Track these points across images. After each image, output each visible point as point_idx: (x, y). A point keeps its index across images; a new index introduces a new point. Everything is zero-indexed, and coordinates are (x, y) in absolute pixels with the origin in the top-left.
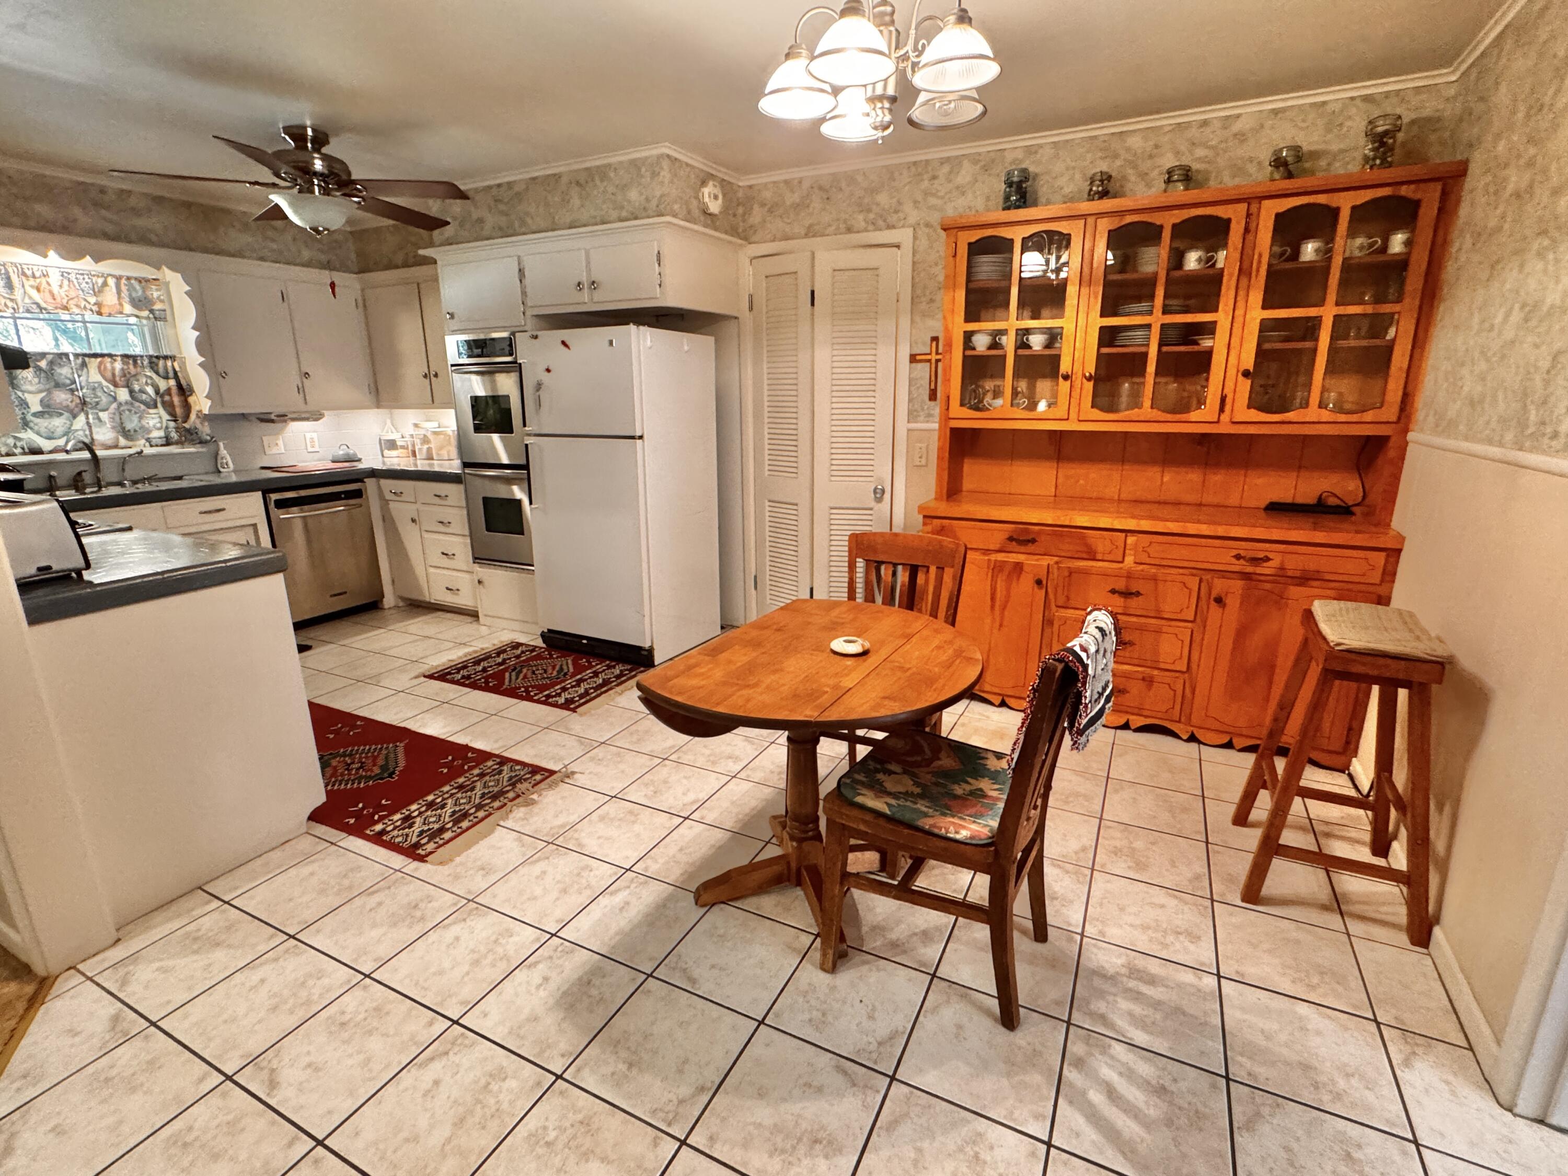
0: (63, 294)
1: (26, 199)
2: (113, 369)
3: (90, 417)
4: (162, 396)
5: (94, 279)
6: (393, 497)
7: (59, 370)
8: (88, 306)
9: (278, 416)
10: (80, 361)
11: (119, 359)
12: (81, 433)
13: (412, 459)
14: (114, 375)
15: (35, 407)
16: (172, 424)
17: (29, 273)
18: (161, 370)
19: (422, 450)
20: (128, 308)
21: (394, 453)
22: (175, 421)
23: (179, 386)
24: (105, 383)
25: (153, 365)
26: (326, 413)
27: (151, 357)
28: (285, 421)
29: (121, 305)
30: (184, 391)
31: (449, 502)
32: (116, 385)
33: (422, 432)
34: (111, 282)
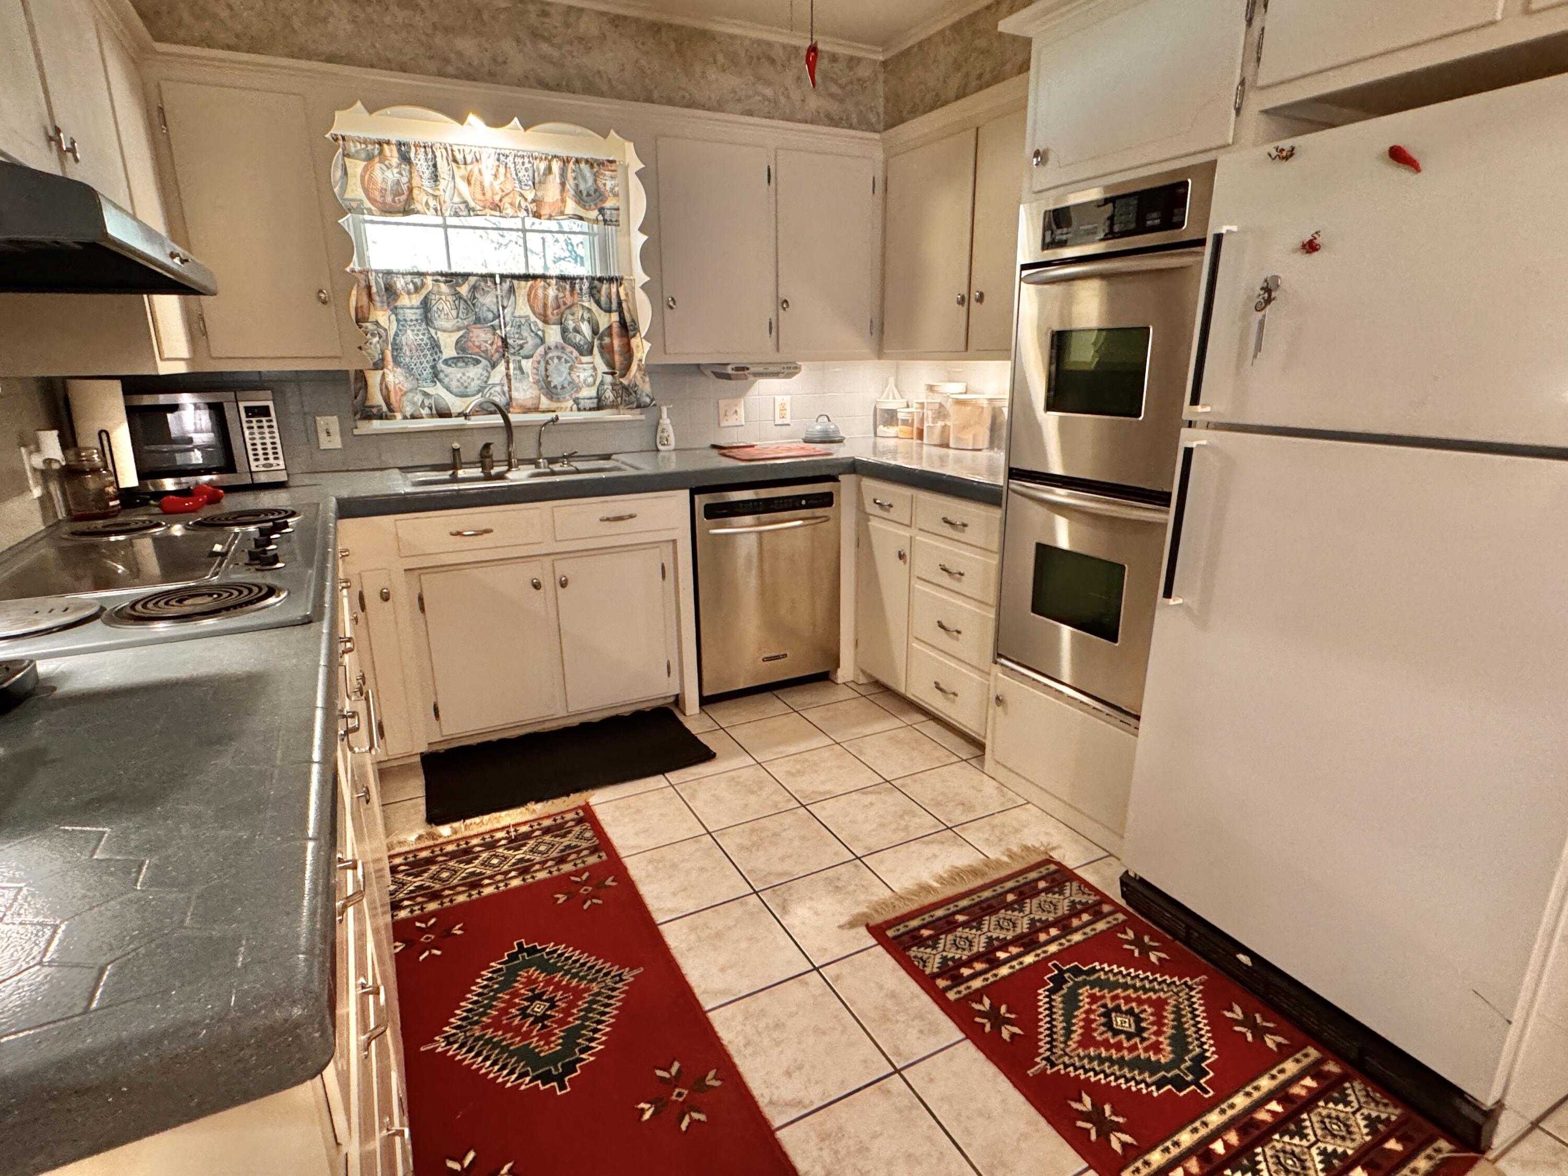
0: (497, 188)
1: (447, 30)
2: (546, 297)
3: (511, 366)
4: (601, 339)
5: (536, 163)
6: (876, 510)
7: (481, 300)
8: (523, 204)
9: (737, 369)
10: (506, 285)
11: (554, 282)
12: (498, 389)
13: (916, 441)
14: (545, 306)
15: (449, 351)
16: (609, 378)
17: (459, 157)
18: (603, 299)
19: (934, 429)
20: (571, 207)
21: (892, 431)
22: (613, 374)
23: (623, 323)
24: (533, 318)
25: (594, 292)
26: (804, 366)
27: (593, 278)
28: (746, 378)
29: (563, 201)
30: (627, 329)
31: (968, 536)
32: (546, 322)
33: (938, 399)
34: (556, 166)
